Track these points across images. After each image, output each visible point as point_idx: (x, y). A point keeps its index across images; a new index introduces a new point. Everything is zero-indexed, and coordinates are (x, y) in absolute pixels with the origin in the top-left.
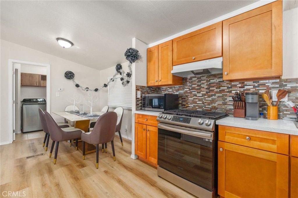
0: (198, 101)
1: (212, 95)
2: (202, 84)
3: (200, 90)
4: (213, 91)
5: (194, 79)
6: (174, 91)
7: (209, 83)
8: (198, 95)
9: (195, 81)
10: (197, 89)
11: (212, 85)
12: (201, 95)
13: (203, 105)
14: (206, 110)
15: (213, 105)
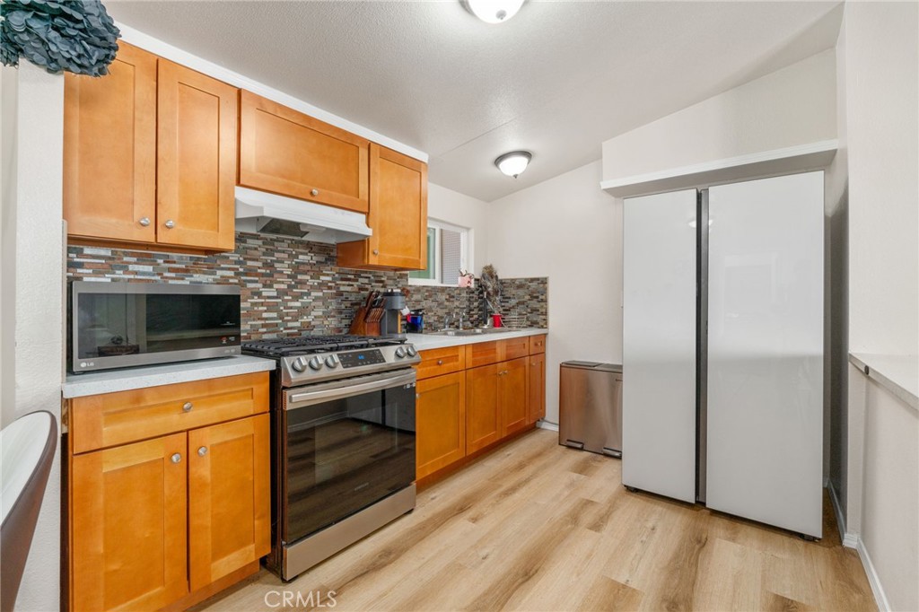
0: (265, 311)
1: (301, 295)
2: (277, 261)
3: (271, 279)
4: (303, 283)
5: (251, 243)
7: (296, 263)
8: (264, 294)
9: (256, 249)
10: (263, 275)
11: (301, 268)
12: (275, 294)
13: (280, 321)
14: (288, 334)
15: (305, 319)
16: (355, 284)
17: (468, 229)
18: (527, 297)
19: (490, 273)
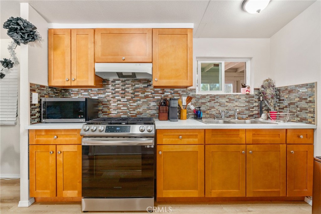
0: (122, 107)
1: (137, 101)
2: (127, 88)
3: (125, 95)
4: (137, 96)
5: (117, 82)
6: (91, 95)
7: (135, 88)
8: (122, 100)
9: (119, 84)
10: (122, 93)
11: (137, 90)
12: (126, 100)
13: (128, 111)
14: (131, 116)
15: (138, 110)
16: (163, 95)
17: (251, 58)
18: (297, 99)
19: (269, 84)
